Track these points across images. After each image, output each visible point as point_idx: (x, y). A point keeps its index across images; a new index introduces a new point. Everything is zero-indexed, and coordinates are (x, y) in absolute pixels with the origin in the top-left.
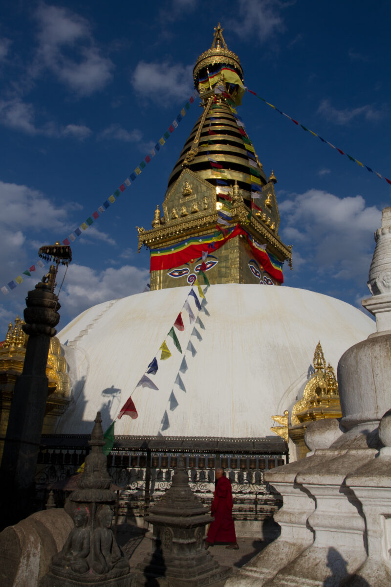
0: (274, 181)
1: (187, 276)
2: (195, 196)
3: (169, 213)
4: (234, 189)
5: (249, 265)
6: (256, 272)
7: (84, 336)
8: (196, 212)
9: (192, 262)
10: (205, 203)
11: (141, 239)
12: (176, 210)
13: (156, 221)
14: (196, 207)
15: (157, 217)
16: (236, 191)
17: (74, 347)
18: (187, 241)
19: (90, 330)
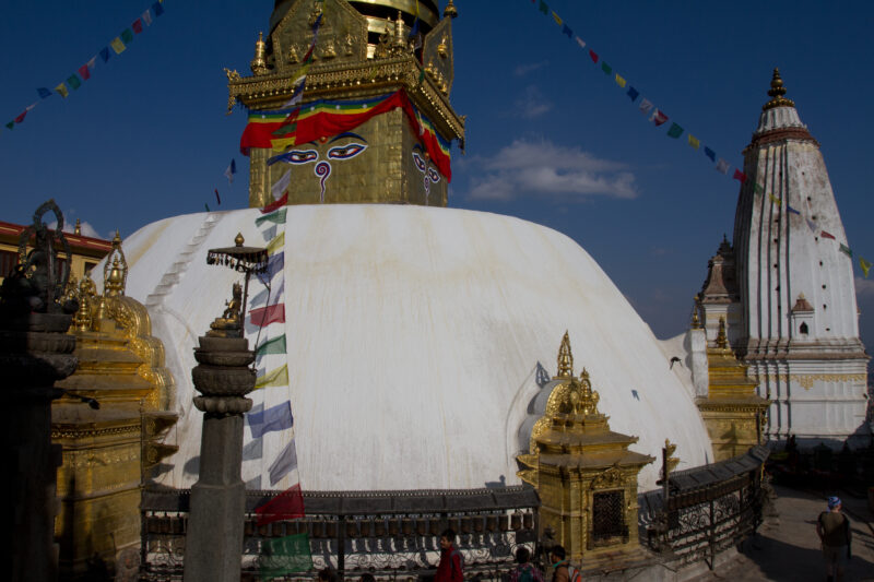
0: (454, 15)
1: (314, 164)
2: (331, 31)
3: (283, 53)
4: (397, 26)
5: (413, 154)
6: (421, 163)
7: (175, 286)
8: (331, 58)
9: (323, 142)
10: (347, 45)
11: (235, 90)
12: (296, 48)
13: (260, 62)
14: (332, 50)
15: (260, 55)
16: (400, 29)
17: (160, 307)
18: (315, 104)
19: (182, 275)
